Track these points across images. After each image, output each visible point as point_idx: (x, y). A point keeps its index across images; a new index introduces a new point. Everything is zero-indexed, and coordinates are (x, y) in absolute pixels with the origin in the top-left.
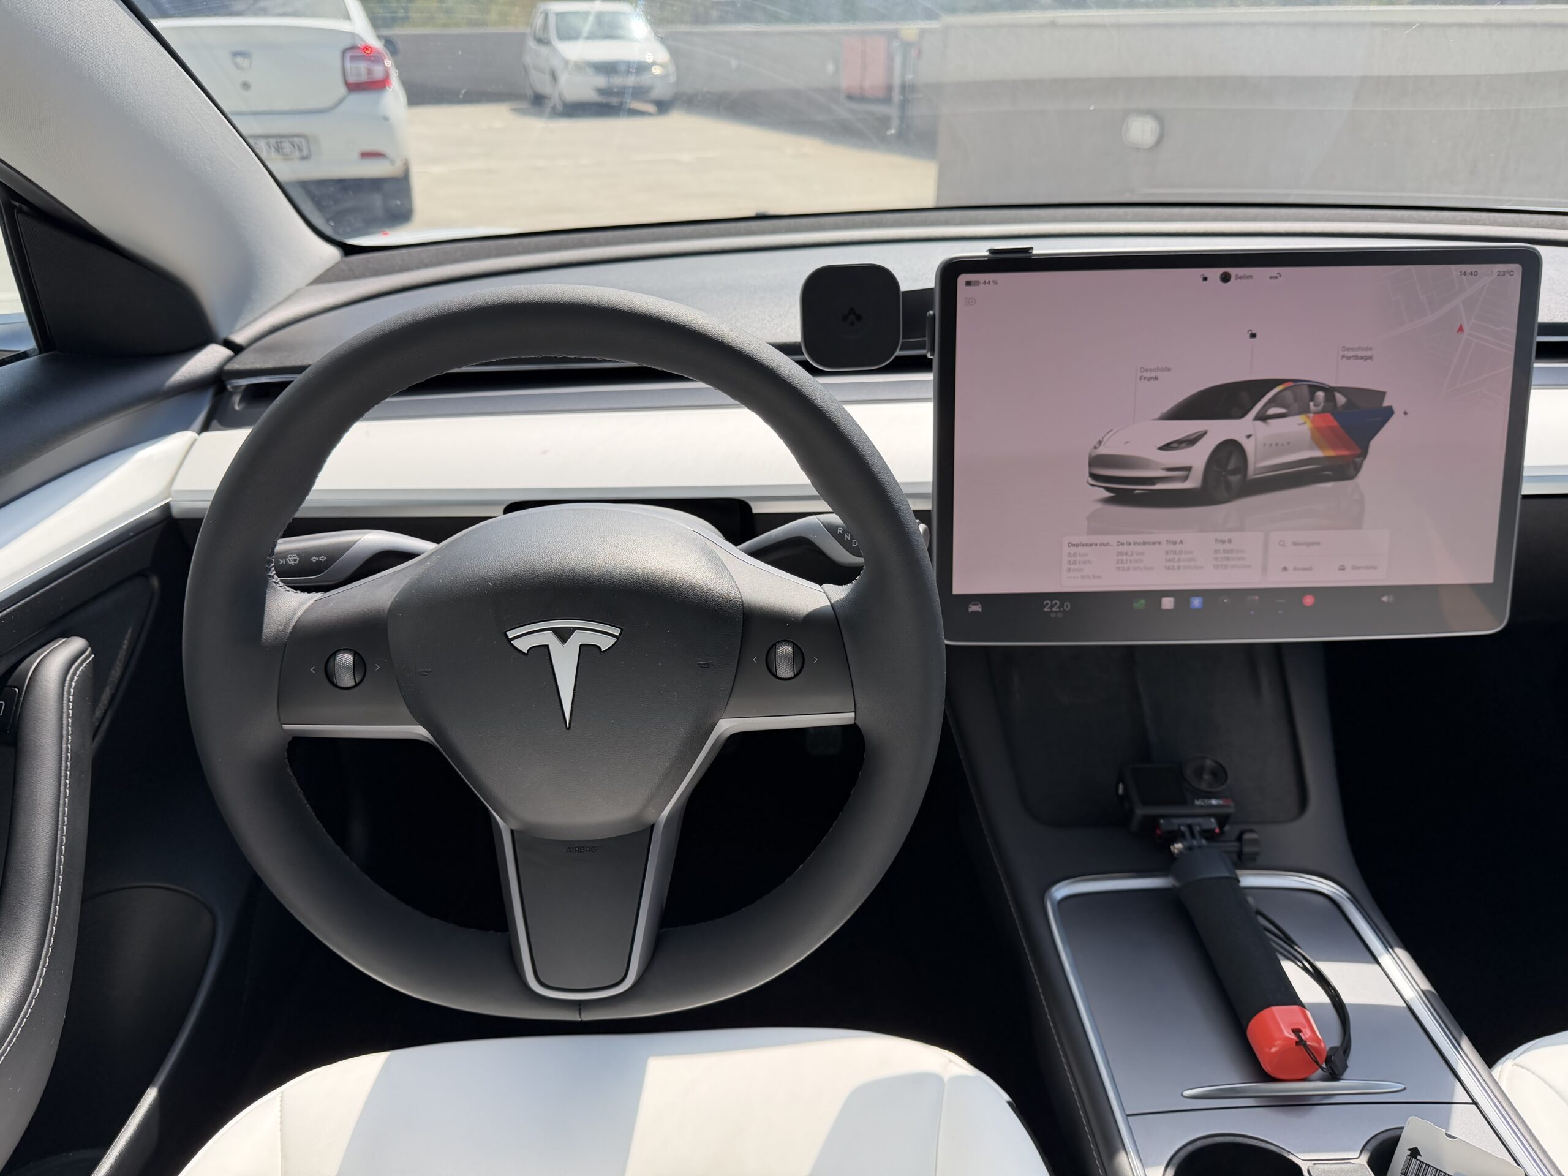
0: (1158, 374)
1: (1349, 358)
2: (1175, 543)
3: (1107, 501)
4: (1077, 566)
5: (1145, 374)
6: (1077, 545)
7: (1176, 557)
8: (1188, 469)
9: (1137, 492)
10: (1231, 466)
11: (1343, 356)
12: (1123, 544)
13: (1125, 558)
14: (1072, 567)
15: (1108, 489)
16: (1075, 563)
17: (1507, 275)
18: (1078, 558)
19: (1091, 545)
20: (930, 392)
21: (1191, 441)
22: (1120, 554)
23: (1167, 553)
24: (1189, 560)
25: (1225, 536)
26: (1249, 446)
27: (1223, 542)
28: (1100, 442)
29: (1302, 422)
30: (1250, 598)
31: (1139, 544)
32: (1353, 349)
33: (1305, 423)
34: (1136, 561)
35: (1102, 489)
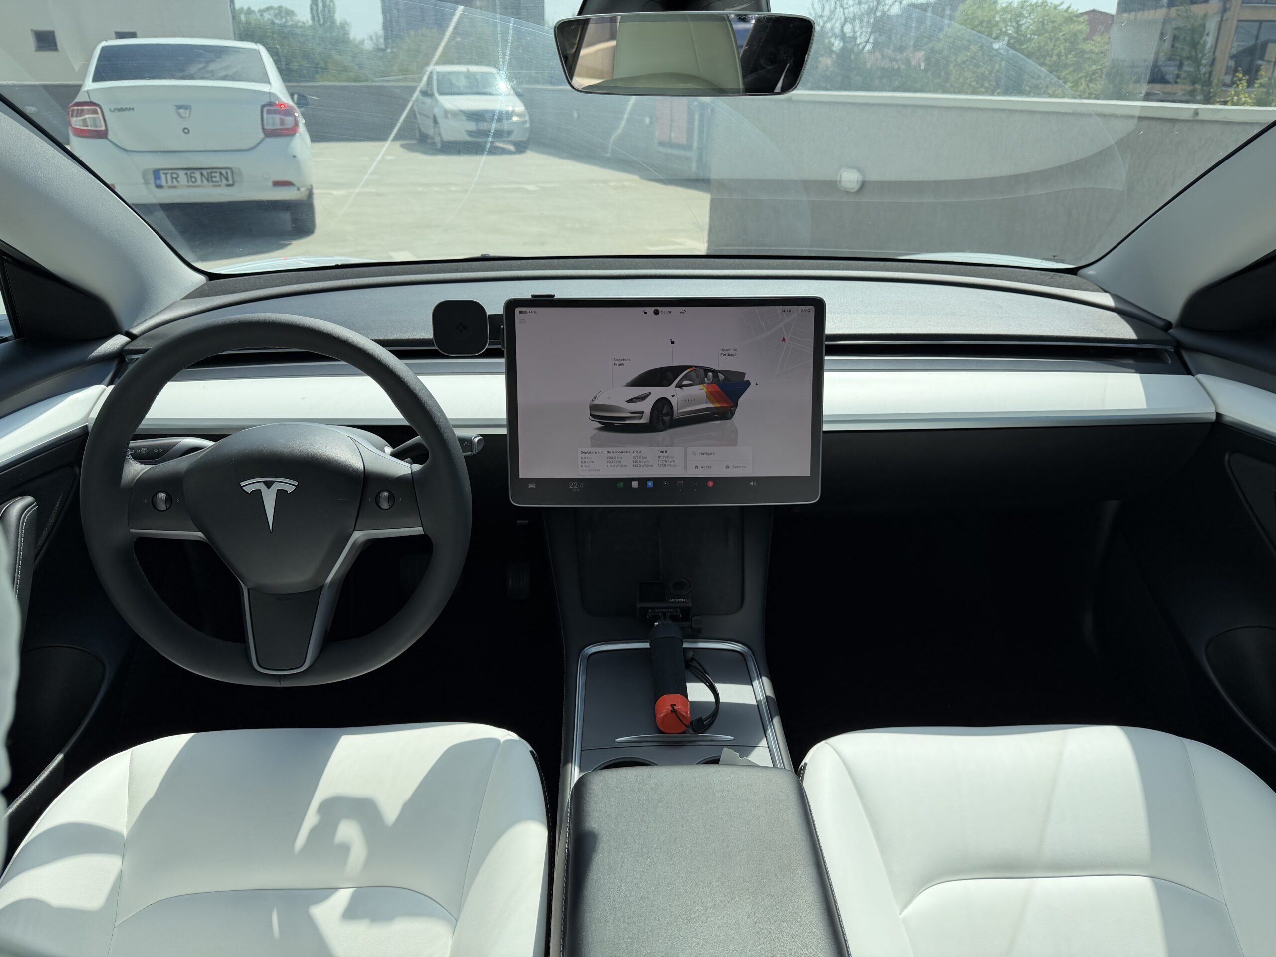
0: (624, 362)
1: (724, 355)
2: (637, 452)
3: (600, 429)
4: (586, 464)
5: (617, 362)
6: (586, 453)
7: (638, 460)
8: (642, 413)
9: (616, 424)
10: (664, 412)
11: (721, 354)
12: (610, 452)
13: (611, 460)
14: (584, 464)
15: (599, 422)
16: (585, 462)
17: (807, 311)
18: (586, 460)
19: (593, 452)
20: (504, 369)
21: (643, 398)
22: (608, 458)
23: (633, 457)
24: (645, 461)
25: (664, 449)
26: (674, 401)
27: (663, 452)
28: (595, 397)
29: (701, 388)
30: (679, 482)
31: (618, 452)
32: (726, 350)
33: (703, 389)
34: (617, 462)
35: (597, 422)
